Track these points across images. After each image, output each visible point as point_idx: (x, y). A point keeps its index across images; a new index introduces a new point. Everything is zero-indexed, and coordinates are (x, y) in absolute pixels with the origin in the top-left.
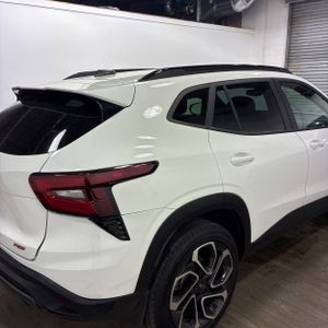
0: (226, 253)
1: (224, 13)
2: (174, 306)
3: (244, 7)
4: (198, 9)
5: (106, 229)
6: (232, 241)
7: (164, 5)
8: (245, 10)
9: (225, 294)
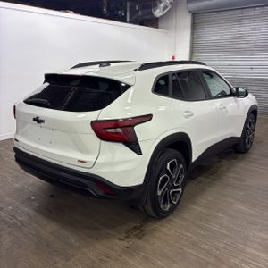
0: (181, 166)
1: (147, 17)
2: (159, 193)
3: (161, 14)
4: (128, 13)
5: (131, 149)
6: (183, 160)
7: (102, 9)
8: (161, 16)
9: (180, 190)
